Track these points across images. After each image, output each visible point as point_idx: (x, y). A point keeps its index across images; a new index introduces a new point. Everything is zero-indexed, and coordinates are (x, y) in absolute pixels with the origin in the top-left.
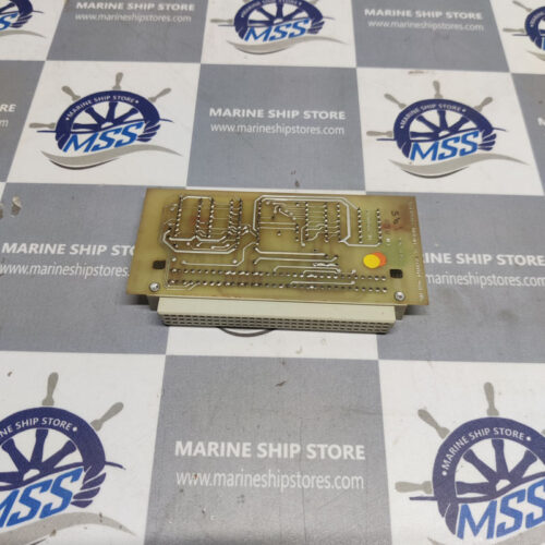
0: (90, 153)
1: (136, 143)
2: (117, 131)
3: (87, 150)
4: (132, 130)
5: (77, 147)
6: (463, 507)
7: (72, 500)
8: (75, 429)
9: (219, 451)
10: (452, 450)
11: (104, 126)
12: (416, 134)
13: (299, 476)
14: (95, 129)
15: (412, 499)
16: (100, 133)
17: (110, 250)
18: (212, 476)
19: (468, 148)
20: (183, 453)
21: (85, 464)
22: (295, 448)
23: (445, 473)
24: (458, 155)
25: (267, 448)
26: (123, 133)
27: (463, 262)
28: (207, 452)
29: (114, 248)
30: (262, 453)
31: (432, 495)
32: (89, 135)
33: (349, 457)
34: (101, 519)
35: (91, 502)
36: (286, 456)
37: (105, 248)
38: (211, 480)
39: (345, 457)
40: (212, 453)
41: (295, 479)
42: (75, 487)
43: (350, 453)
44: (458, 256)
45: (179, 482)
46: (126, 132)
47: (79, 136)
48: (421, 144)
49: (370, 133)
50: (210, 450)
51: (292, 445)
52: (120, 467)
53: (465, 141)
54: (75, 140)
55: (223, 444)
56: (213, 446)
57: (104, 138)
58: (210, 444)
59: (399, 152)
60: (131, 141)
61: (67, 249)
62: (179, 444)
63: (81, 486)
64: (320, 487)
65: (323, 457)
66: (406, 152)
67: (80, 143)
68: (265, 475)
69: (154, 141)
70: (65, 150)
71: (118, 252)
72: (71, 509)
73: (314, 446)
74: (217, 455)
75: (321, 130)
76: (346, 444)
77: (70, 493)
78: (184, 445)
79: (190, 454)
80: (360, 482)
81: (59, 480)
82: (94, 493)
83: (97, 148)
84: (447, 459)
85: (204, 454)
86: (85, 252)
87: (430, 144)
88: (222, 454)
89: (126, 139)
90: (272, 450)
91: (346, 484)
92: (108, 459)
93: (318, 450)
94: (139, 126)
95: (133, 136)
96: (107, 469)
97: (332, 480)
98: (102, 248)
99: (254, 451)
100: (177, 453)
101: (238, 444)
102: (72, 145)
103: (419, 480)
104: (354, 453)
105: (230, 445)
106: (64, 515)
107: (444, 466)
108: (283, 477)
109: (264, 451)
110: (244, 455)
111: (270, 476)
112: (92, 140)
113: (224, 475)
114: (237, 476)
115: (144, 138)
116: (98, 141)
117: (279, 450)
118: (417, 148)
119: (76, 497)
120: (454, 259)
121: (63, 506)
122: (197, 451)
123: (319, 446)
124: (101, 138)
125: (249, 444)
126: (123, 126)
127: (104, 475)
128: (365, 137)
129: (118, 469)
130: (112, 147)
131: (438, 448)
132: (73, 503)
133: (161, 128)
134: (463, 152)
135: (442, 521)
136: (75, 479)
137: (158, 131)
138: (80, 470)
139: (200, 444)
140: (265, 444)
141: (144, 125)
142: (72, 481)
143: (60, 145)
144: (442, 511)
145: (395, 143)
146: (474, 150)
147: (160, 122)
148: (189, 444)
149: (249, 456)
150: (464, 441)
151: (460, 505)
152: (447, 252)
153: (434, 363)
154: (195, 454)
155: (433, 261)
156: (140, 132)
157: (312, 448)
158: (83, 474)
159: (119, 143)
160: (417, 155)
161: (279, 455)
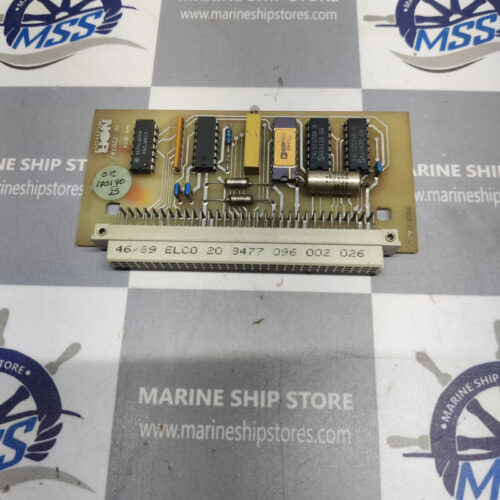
0: (42, 49)
1: (95, 35)
2: (73, 23)
3: (39, 46)
4: (90, 20)
5: (28, 43)
6: (463, 466)
7: (26, 452)
8: (28, 373)
9: (187, 398)
10: (454, 400)
11: (58, 17)
12: (421, 19)
13: (277, 429)
14: (47, 20)
15: (405, 455)
16: (54, 25)
17: (64, 164)
18: (180, 427)
19: (484, 35)
20: (147, 401)
21: (39, 412)
22: (273, 397)
23: (444, 426)
24: (471, 44)
25: (241, 396)
26: (80, 25)
27: (474, 174)
28: (174, 400)
29: (69, 163)
30: (235, 402)
31: (429, 451)
32: (41, 28)
33: (334, 407)
34: (57, 474)
35: (45, 455)
36: (263, 405)
37: (60, 162)
38: (179, 432)
39: (331, 407)
40: (180, 401)
41: (273, 432)
42: (29, 438)
43: (336, 402)
44: (468, 168)
45: (143, 434)
46: (83, 23)
47: (30, 29)
48: (427, 31)
49: (368, 18)
50: (178, 397)
51: (270, 393)
52: (79, 416)
53: (480, 27)
54: (26, 34)
55: (192, 391)
56: (181, 393)
57: (58, 31)
58: (178, 391)
59: (402, 40)
60: (89, 34)
61: (18, 164)
62: (143, 391)
63: (35, 436)
64: (301, 441)
65: (305, 406)
66: (410, 42)
67: (31, 37)
68: (238, 427)
69: (115, 32)
70: (15, 47)
71: (74, 167)
72: (25, 462)
73: (294, 393)
74: (185, 403)
75: (310, 15)
76: (332, 392)
77: (24, 445)
78: (148, 392)
79: (155, 401)
80: (346, 435)
81: (12, 430)
82: (50, 445)
83: (50, 43)
84: (447, 410)
85: (171, 403)
86: (37, 168)
87: (439, 31)
88: (191, 402)
89: (83, 31)
90: (247, 398)
91: (331, 438)
92: (64, 407)
93: (299, 399)
94: (98, 15)
95: (91, 28)
96: (63, 418)
97: (314, 434)
98: (56, 163)
99: (227, 399)
100: (140, 401)
101: (209, 391)
102: (23, 41)
103: (414, 434)
104: (341, 403)
105: (200, 392)
106: (18, 469)
107: (443, 418)
108: (259, 429)
109: (238, 399)
110: (216, 404)
111: (245, 428)
112: (44, 33)
113: (192, 426)
114: (208, 427)
115: (104, 30)
116: (51, 35)
117: (255, 398)
118: (423, 35)
119: (30, 449)
120: (463, 171)
121: (17, 459)
122: (163, 399)
123: (301, 393)
124: (55, 32)
125: (221, 391)
126: (80, 16)
127: (60, 425)
128: (361, 23)
129: (76, 418)
130: (68, 41)
131: (438, 396)
132: (27, 456)
133: (123, 17)
134: (478, 40)
135: (439, 481)
136: (29, 429)
137: (120, 21)
138: (35, 419)
139: (167, 391)
140: (239, 392)
141: (104, 14)
142: (26, 431)
143: (9, 41)
144: (439, 470)
145: (397, 30)
146: (491, 37)
147: (122, 10)
148: (155, 391)
149: (221, 404)
150: (468, 389)
151: (461, 463)
152: (456, 163)
153: (436, 297)
154: (161, 402)
155: (439, 174)
156: (98, 22)
157: (292, 396)
158: (38, 424)
159: (76, 37)
160: (423, 44)
161: (256, 405)
